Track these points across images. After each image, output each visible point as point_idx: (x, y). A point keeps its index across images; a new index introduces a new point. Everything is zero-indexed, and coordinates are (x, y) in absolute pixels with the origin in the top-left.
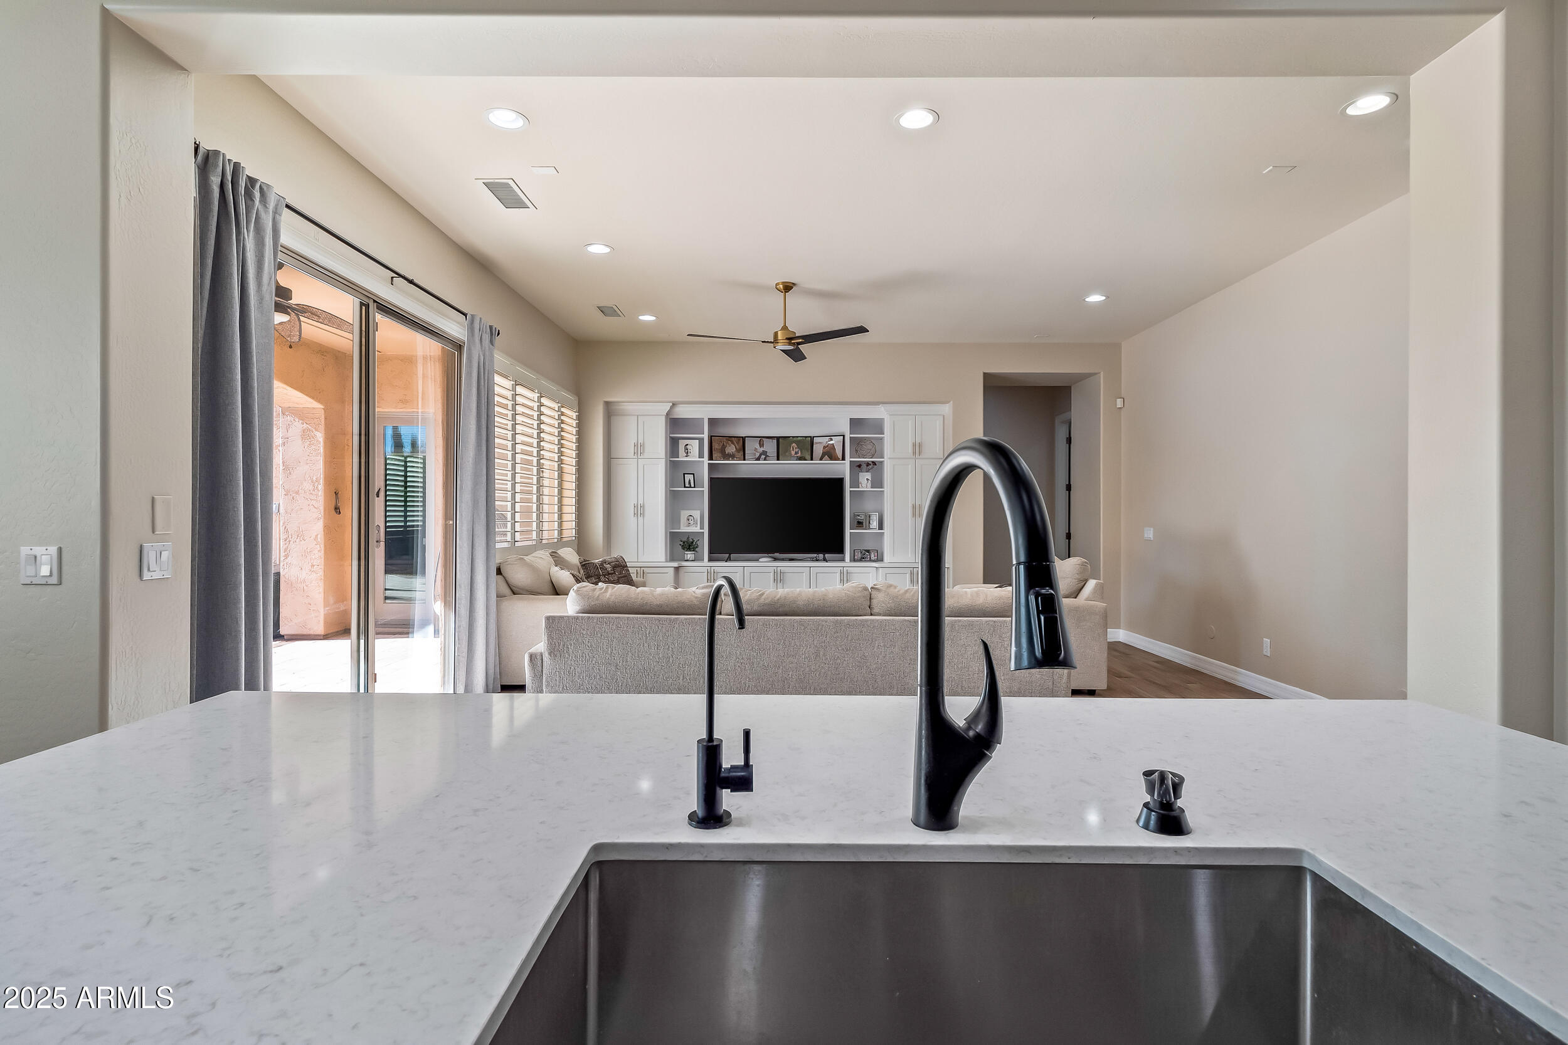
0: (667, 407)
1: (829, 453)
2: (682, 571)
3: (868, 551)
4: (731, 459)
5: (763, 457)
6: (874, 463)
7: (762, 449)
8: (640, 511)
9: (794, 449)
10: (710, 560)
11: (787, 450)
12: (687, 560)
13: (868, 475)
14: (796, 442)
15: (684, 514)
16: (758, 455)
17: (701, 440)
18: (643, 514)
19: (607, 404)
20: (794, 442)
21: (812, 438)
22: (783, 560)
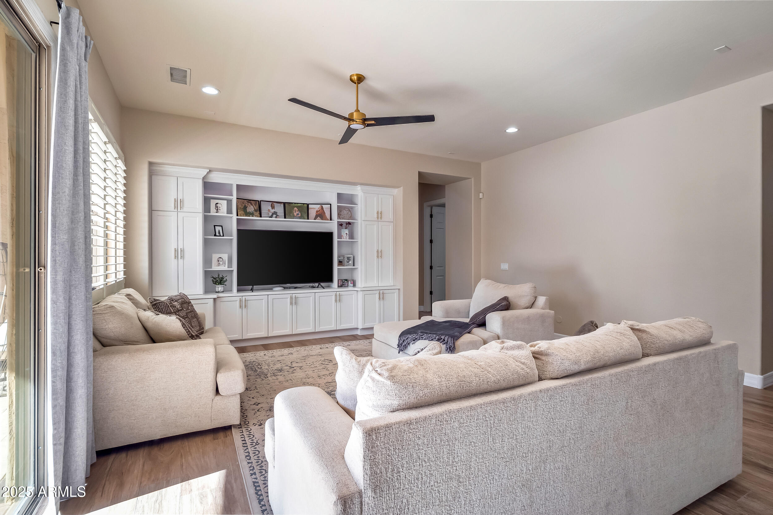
0: (204, 172)
1: (321, 215)
2: (218, 301)
3: (346, 280)
4: (251, 216)
5: (274, 216)
6: (349, 223)
7: (273, 211)
8: (179, 254)
9: (296, 212)
10: (238, 291)
11: (291, 212)
12: (218, 292)
13: (347, 231)
14: (298, 207)
15: (215, 257)
16: (270, 214)
17: (229, 202)
18: (183, 257)
19: (151, 164)
20: (296, 207)
21: (308, 205)
22: (290, 288)
